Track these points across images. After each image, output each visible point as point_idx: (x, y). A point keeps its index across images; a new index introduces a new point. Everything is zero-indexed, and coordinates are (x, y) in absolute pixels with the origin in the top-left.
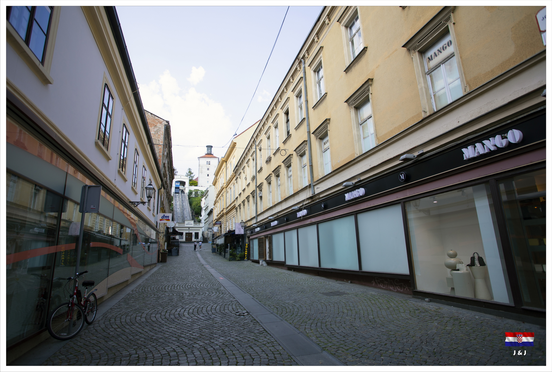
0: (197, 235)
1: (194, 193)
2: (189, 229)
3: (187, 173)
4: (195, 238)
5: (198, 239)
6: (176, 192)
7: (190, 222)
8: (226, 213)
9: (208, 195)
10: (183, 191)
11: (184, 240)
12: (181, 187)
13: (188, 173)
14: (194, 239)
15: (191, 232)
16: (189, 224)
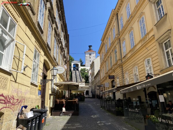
5: (89, 95)
12: (77, 68)
14: (85, 96)
15: (83, 90)
16: (82, 84)
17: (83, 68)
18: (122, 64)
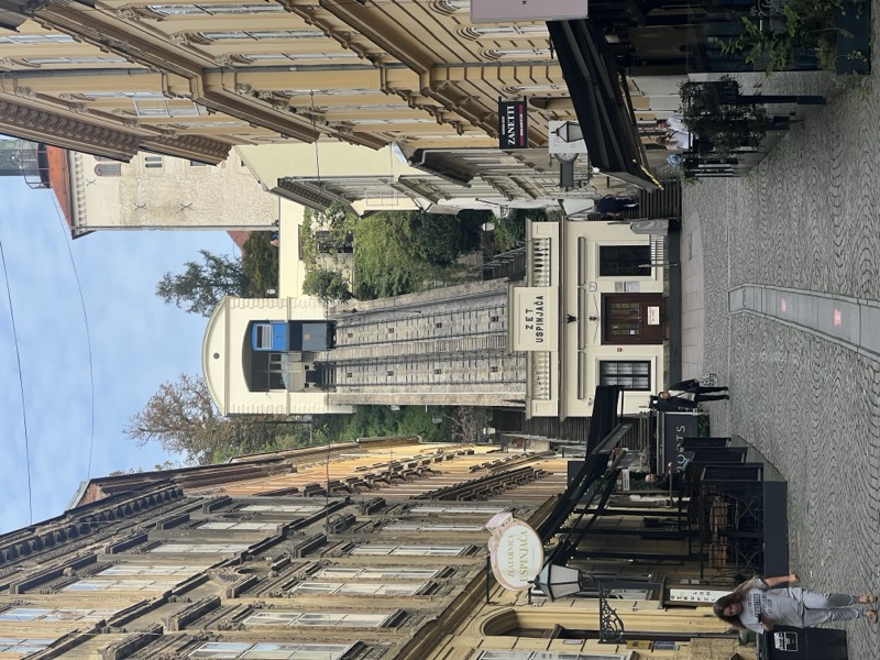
0: (618, 260)
2: (572, 319)
4: (647, 272)
5: (647, 248)
7: (524, 315)
8: (420, 73)
9: (322, 183)
11: (655, 353)
15: (594, 307)
16: (535, 320)
18: (424, 72)
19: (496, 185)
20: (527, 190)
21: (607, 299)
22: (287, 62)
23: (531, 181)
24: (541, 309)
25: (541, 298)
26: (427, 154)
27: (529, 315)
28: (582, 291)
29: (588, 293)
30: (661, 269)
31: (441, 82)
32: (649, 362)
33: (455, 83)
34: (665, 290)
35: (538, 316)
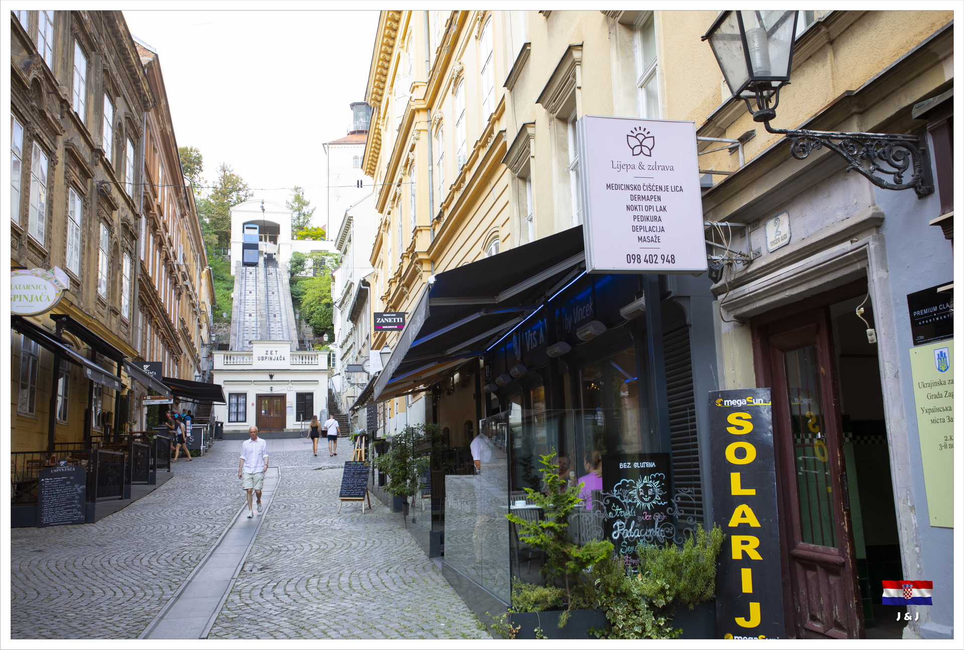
0: (305, 402)
1: (309, 263)
2: (271, 377)
3: (288, 203)
4: (298, 419)
6: (245, 261)
7: (274, 350)
9: (350, 241)
10: (270, 260)
11: (251, 423)
12: (266, 247)
13: (290, 201)
14: (292, 422)
15: (278, 390)
16: (271, 356)
17: (306, 247)
18: (429, 255)
19: (348, 337)
20: (346, 354)
21: (283, 397)
22: (436, 160)
23: (350, 356)
24: (277, 359)
25: (284, 359)
26: (367, 289)
27: (274, 353)
28: (288, 383)
29: (287, 386)
30: (299, 427)
31: (422, 267)
32: (245, 421)
33: (421, 277)
34: (288, 430)
35: (273, 358)
